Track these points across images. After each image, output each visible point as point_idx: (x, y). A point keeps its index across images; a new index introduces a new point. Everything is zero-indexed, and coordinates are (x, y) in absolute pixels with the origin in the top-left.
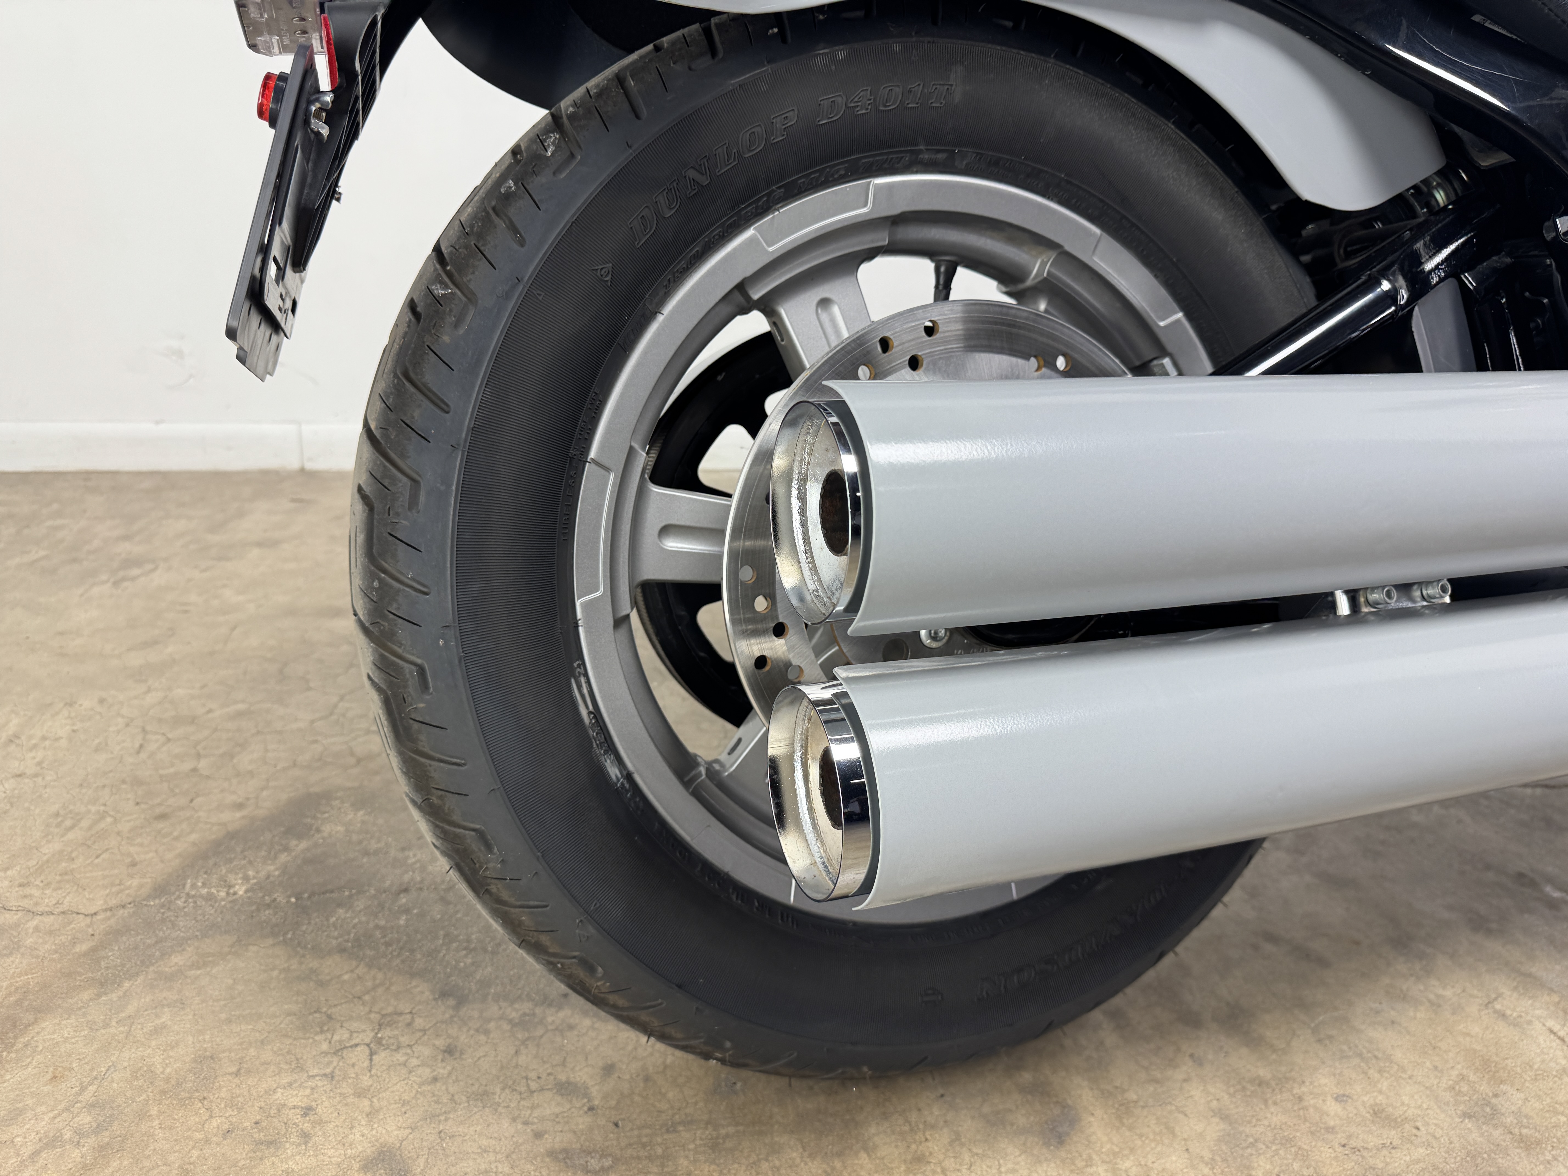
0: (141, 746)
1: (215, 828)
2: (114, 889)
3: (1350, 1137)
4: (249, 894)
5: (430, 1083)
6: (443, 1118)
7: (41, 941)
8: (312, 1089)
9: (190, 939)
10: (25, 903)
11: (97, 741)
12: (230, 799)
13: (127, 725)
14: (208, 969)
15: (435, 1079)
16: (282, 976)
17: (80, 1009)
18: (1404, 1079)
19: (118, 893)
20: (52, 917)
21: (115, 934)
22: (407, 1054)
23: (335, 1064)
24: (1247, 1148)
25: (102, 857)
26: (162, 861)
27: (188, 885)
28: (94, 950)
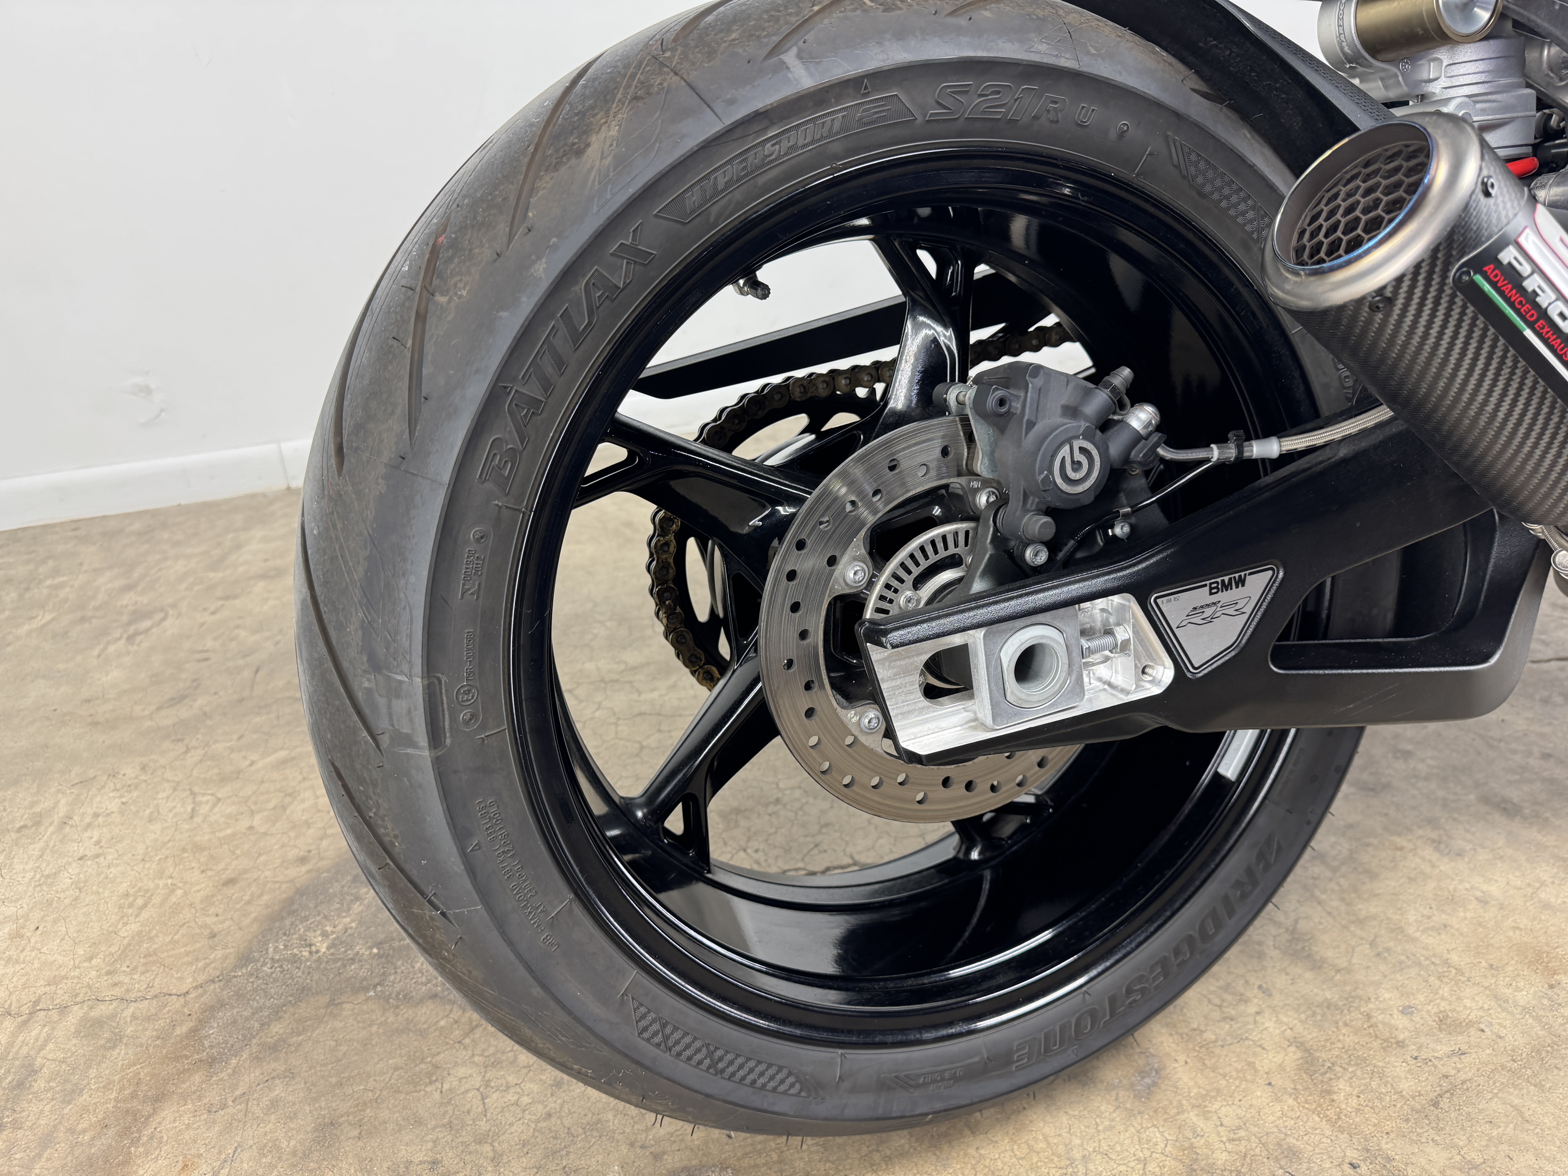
0: (193, 810)
1: (284, 886)
2: (200, 964)
3: (1419, 1048)
4: (332, 951)
5: (545, 1119)
6: (564, 1153)
7: (140, 1028)
8: (434, 1142)
9: (284, 1005)
10: (117, 992)
11: (148, 811)
12: (292, 854)
13: (175, 790)
14: (309, 1034)
15: (549, 1115)
16: (381, 1031)
17: (194, 1092)
18: (1463, 983)
19: (205, 968)
20: (146, 1002)
21: (211, 1011)
22: (518, 1093)
23: (450, 1112)
24: (1325, 1073)
25: (181, 932)
26: (240, 929)
27: (271, 950)
28: (194, 1031)
